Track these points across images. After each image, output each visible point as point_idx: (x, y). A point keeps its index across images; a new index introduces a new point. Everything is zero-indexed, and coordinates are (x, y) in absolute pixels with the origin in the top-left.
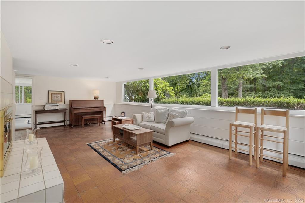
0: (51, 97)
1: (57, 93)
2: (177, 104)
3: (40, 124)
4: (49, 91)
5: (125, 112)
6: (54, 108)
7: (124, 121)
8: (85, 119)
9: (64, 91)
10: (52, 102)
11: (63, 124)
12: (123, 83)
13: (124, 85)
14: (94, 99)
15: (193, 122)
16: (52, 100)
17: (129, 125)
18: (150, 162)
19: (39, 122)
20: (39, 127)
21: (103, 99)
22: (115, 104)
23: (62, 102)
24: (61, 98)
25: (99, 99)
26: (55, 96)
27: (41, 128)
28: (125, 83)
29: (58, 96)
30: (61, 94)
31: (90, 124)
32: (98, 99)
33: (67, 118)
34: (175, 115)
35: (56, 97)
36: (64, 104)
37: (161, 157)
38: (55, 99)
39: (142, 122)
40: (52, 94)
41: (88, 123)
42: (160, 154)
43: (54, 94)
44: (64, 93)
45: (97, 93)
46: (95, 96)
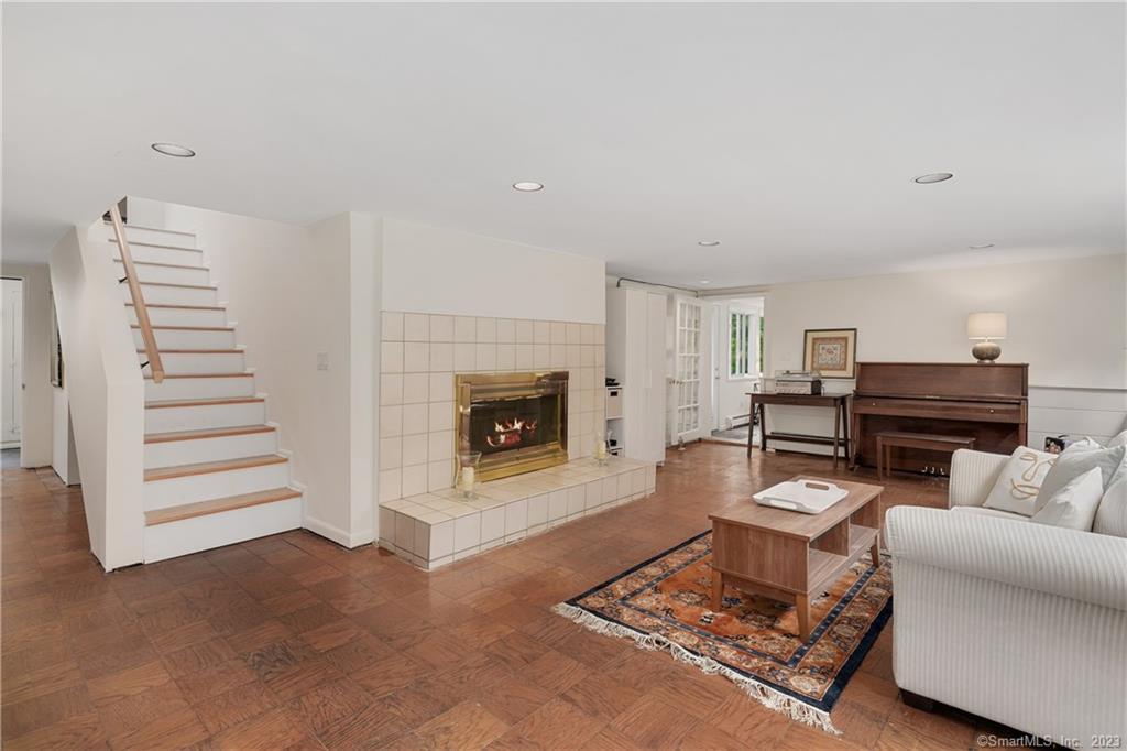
0: (813, 350)
1: (830, 339)
3: (777, 437)
4: (806, 331)
6: (799, 388)
9: (855, 330)
11: (829, 450)
14: (976, 361)
16: (813, 362)
19: (774, 430)
20: (772, 445)
21: (1024, 362)
23: (845, 369)
24: (843, 356)
26: (823, 348)
27: (777, 450)
29: (835, 349)
30: (846, 339)
31: (937, 474)
32: (997, 361)
35: (830, 352)
36: (853, 377)
37: (728, 674)
38: (825, 358)
39: (981, 506)
40: (815, 339)
41: (930, 469)
42: (772, 669)
43: (823, 339)
44: (856, 334)
45: (988, 331)
46: (979, 345)
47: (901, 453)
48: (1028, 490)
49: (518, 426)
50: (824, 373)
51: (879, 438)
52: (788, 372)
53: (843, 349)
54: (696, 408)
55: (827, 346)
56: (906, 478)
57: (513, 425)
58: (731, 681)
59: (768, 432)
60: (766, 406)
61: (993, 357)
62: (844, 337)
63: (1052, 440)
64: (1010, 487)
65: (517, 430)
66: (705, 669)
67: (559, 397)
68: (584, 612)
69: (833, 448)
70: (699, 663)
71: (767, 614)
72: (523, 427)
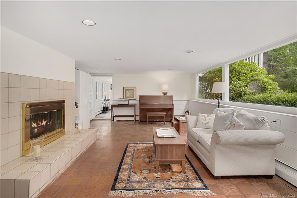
0: (126, 92)
1: (130, 89)
2: (268, 103)
3: (117, 116)
4: (124, 87)
5: (189, 112)
6: (125, 103)
7: (182, 123)
8: (149, 116)
9: (136, 87)
10: (126, 97)
11: (133, 119)
12: (197, 75)
13: (199, 77)
14: (163, 95)
15: (282, 142)
16: (126, 96)
17: (167, 129)
18: (158, 192)
20: (115, 119)
21: (172, 95)
22: (188, 101)
23: (134, 97)
24: (133, 94)
25: (169, 95)
26: (128, 92)
27: (117, 120)
28: (201, 75)
29: (131, 92)
30: (134, 89)
31: (157, 121)
32: (167, 95)
33: (137, 113)
34: (237, 124)
35: (130, 93)
36: (136, 99)
37: (182, 191)
38: (129, 95)
39: (195, 128)
40: (126, 89)
41: (155, 120)
42: (187, 184)
43: (128, 89)
44: (136, 88)
45: (165, 88)
46: (164, 91)
47: (150, 117)
48: (205, 123)
49: (44, 123)
50: (130, 98)
51: (147, 114)
52: (120, 98)
53: (133, 92)
54: (92, 110)
55: (130, 91)
56: (152, 123)
57: (42, 123)
58: (184, 193)
59: (114, 116)
60: (114, 108)
61: (166, 94)
62: (133, 89)
63: (186, 111)
64: (202, 123)
65: (43, 125)
66: (175, 193)
67: (62, 110)
68: (123, 191)
69: (134, 118)
70: (172, 192)
71: (169, 168)
72: (47, 123)
